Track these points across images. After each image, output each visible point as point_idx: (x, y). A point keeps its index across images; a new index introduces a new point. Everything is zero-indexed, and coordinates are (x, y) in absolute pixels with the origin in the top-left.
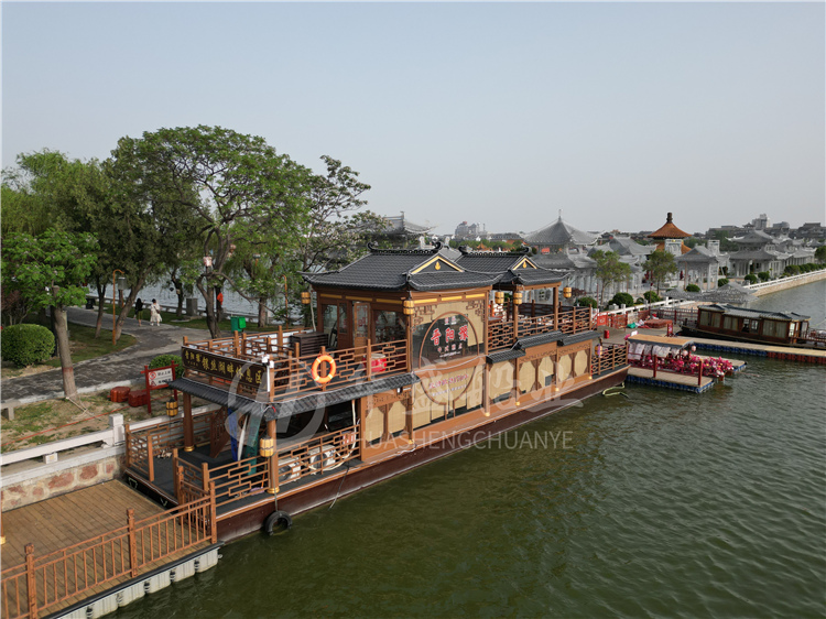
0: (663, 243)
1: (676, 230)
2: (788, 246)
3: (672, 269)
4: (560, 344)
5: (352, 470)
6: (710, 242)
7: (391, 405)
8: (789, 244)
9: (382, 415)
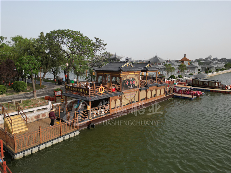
0: (183, 63)
1: (187, 59)
2: (217, 64)
3: (186, 69)
4: (157, 86)
5: (108, 115)
6: (196, 62)
7: (117, 100)
8: (217, 63)
9: (115, 102)
